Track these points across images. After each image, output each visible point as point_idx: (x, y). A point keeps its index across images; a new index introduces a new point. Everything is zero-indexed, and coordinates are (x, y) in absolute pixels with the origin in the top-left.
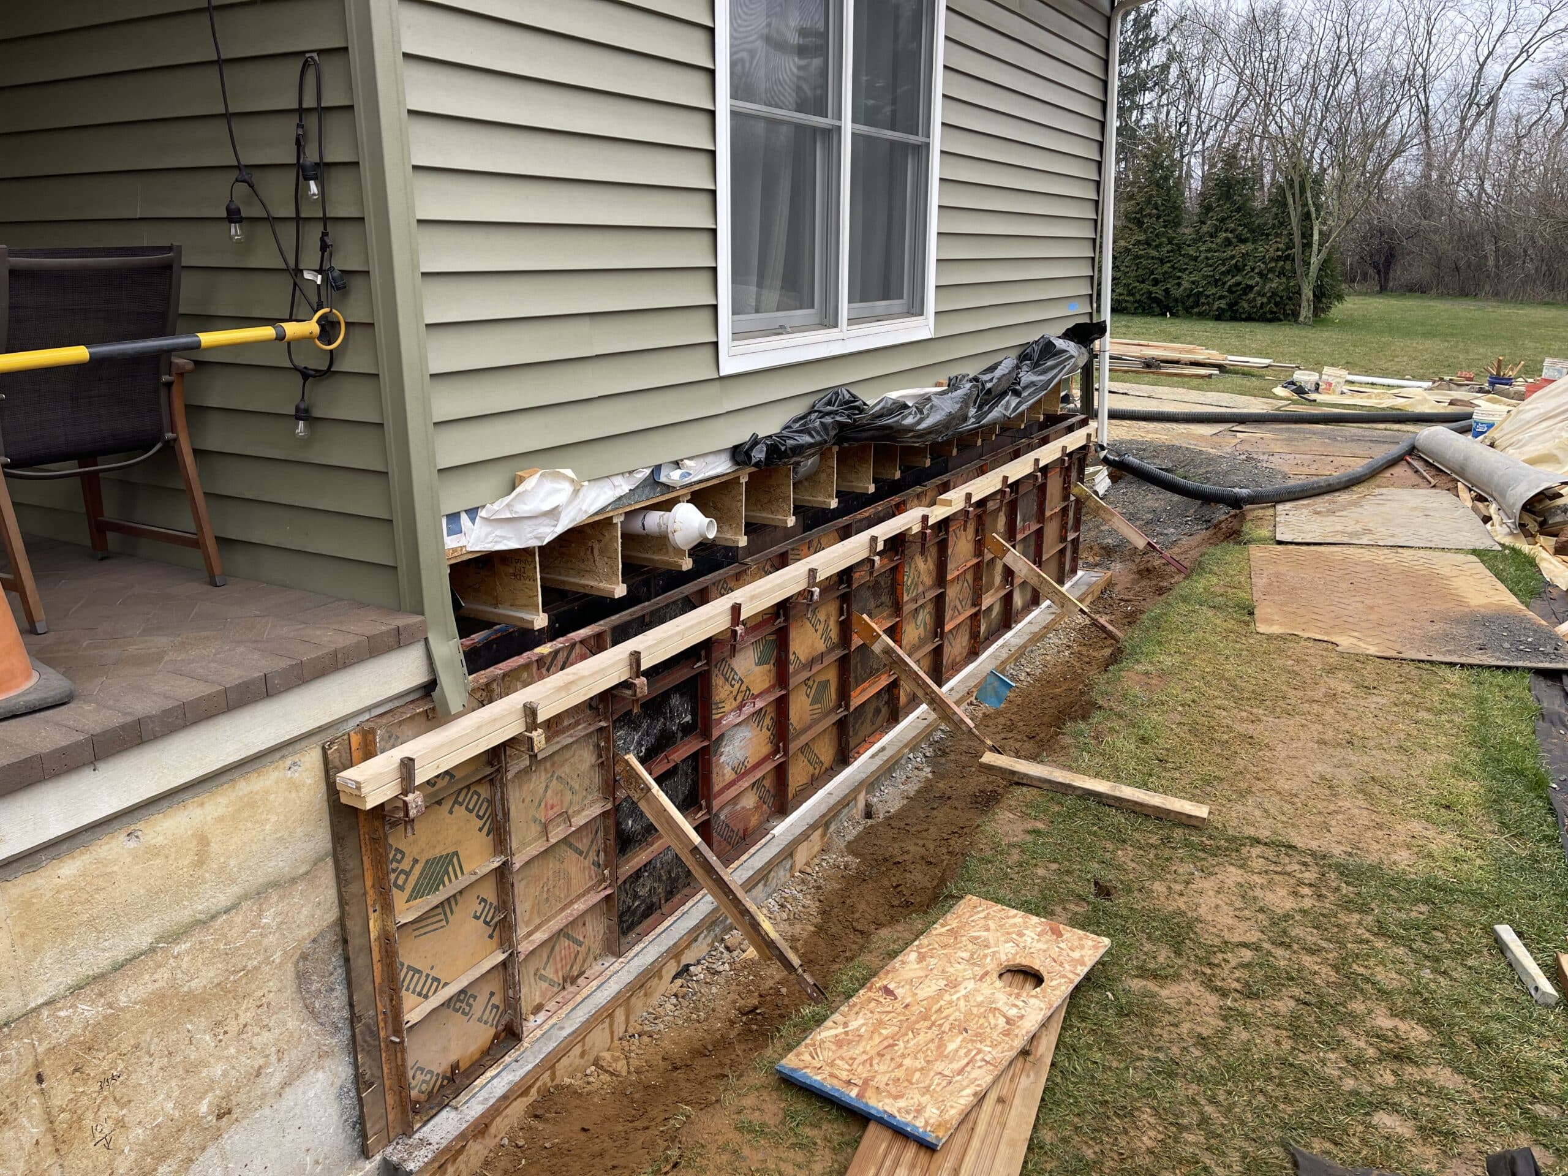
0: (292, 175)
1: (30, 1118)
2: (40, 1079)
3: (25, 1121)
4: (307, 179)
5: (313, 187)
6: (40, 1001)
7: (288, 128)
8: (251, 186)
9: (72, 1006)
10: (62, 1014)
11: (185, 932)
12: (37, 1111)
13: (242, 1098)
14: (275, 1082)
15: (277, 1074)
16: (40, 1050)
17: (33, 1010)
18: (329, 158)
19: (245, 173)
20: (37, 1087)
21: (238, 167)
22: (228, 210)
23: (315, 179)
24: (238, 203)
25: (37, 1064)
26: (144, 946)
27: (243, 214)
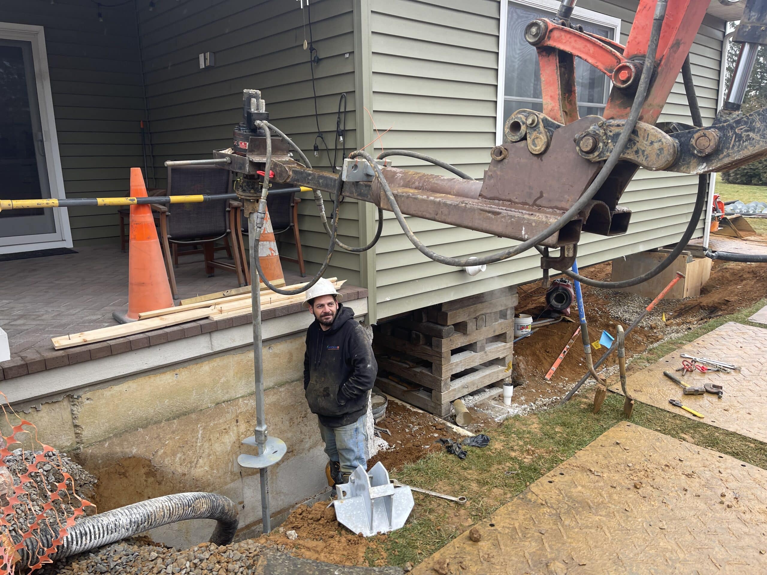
0: (335, 134)
1: (233, 433)
2: (237, 421)
3: (231, 433)
4: (340, 136)
5: (341, 138)
6: (240, 396)
7: (335, 118)
8: (322, 138)
9: (249, 400)
10: (245, 402)
11: (283, 385)
12: (235, 432)
13: (297, 447)
14: (307, 446)
15: (309, 443)
16: (238, 412)
17: (237, 398)
18: (347, 129)
19: (321, 134)
20: (236, 424)
21: (319, 132)
22: (314, 147)
23: (342, 135)
24: (318, 144)
25: (237, 416)
26: (271, 386)
27: (319, 148)
